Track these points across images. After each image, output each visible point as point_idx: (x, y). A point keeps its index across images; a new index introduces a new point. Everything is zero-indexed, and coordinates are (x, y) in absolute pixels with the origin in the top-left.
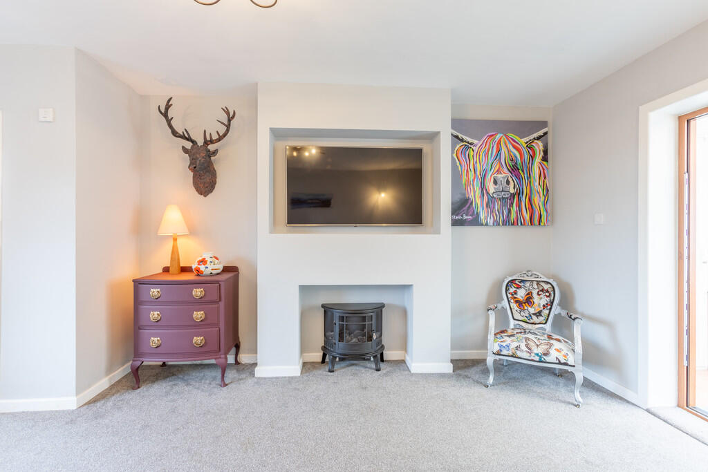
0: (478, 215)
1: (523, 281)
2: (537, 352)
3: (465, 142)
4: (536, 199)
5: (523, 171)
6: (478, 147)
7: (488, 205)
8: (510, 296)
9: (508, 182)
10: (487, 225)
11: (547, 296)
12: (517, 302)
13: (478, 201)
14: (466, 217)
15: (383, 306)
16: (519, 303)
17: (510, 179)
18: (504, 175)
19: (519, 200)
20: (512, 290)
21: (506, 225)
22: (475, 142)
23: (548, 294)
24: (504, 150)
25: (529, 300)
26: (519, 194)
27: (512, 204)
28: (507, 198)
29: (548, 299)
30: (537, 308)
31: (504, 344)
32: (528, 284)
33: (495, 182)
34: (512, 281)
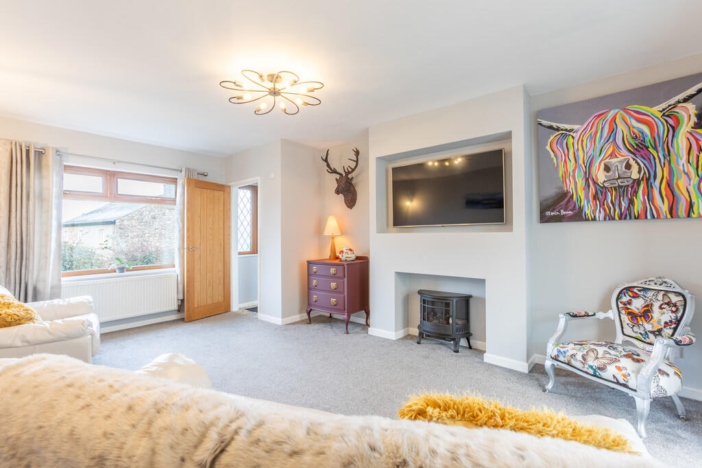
0: (581, 209)
1: (645, 290)
2: (592, 364)
3: (562, 130)
4: (681, 183)
5: (655, 148)
6: (580, 132)
7: (595, 197)
8: (621, 305)
9: (628, 166)
10: (594, 219)
11: (672, 312)
12: (629, 314)
13: (582, 194)
14: (564, 213)
15: (471, 296)
16: (633, 316)
17: (632, 162)
18: (621, 158)
19: (649, 187)
20: (625, 299)
21: (625, 218)
22: (576, 127)
23: (674, 309)
24: (621, 127)
25: (646, 313)
26: (648, 180)
27: (636, 193)
28: (628, 186)
29: (673, 316)
30: (655, 324)
31: (562, 350)
32: (650, 294)
33: (607, 169)
34: (629, 289)
